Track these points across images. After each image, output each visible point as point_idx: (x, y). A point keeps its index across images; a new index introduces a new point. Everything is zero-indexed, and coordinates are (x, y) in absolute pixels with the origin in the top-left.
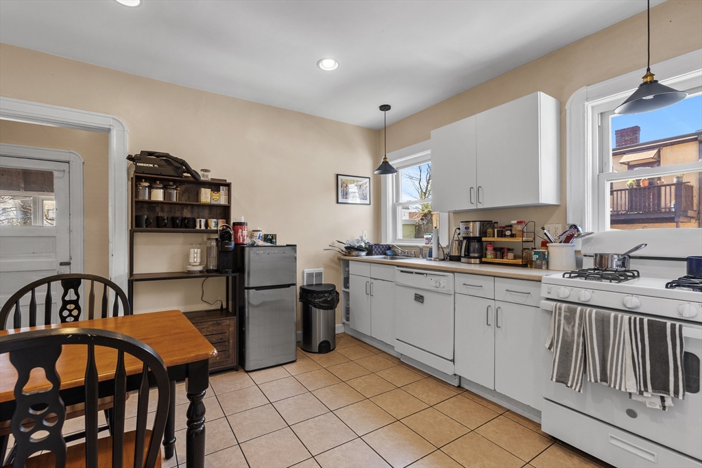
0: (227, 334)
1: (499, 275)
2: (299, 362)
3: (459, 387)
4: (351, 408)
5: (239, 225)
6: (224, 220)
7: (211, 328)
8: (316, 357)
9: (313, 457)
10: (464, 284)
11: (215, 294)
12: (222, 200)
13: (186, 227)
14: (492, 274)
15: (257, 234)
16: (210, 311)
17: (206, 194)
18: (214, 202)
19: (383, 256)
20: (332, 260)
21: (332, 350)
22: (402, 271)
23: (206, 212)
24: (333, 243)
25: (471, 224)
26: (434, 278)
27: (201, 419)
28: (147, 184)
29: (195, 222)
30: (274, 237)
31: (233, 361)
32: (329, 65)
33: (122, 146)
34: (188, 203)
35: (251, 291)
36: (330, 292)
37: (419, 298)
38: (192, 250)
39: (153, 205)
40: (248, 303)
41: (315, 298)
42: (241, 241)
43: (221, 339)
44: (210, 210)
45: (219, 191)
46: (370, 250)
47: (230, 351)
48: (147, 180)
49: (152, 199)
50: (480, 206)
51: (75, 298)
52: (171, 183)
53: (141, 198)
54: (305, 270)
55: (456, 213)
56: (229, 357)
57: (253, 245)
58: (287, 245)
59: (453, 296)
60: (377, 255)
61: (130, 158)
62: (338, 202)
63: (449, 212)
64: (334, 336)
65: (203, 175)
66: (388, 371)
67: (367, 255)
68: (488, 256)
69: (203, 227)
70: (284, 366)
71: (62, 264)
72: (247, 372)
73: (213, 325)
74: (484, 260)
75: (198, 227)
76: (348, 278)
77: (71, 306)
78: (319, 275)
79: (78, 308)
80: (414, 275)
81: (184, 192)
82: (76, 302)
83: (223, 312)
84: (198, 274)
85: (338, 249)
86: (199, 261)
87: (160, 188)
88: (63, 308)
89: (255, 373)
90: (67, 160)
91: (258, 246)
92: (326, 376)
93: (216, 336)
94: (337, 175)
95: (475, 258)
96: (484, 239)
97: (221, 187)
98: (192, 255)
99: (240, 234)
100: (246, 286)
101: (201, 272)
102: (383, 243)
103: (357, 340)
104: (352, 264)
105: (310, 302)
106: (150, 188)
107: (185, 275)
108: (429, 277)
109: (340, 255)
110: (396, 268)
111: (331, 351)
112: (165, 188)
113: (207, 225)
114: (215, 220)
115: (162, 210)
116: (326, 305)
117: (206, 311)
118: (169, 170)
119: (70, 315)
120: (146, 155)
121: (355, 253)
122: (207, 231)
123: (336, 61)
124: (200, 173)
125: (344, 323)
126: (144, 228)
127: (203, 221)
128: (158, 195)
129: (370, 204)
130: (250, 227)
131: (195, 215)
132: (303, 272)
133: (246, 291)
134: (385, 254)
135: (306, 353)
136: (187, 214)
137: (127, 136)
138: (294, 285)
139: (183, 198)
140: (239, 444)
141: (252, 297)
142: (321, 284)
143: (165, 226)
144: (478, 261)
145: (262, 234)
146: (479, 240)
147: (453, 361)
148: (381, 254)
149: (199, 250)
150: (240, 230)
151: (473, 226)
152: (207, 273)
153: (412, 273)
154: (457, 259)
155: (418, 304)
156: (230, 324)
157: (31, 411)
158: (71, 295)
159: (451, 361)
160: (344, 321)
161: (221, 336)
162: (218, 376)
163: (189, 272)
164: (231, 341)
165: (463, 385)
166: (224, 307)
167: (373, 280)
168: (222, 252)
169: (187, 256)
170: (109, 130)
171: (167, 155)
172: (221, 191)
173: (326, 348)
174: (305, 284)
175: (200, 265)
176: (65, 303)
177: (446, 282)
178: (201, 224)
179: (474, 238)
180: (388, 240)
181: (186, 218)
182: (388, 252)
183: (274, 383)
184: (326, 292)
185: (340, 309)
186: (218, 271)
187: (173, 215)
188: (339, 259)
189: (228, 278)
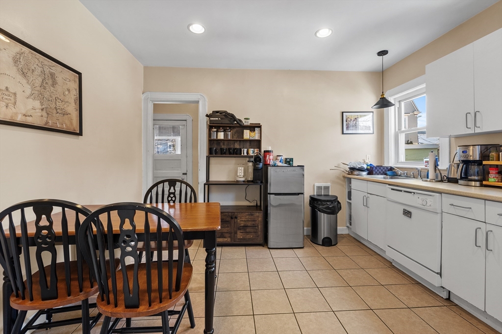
0: (257, 222)
1: (490, 198)
2: (305, 249)
3: (448, 299)
4: (333, 290)
5: (267, 152)
6: (258, 149)
7: (248, 217)
8: (320, 248)
9: (294, 313)
10: (452, 205)
11: (253, 196)
12: (257, 137)
13: (236, 154)
14: (483, 197)
15: (279, 158)
16: (249, 206)
17: (247, 133)
18: (251, 138)
19: (383, 176)
20: (338, 178)
21: (334, 245)
22: (392, 189)
23: (248, 144)
24: (339, 165)
25: (471, 147)
26: (421, 197)
27: (212, 264)
28: (215, 130)
29: (241, 151)
30: (292, 160)
31: (260, 240)
32: (324, 33)
33: (205, 109)
34: (238, 139)
35: (272, 196)
36: (331, 201)
37: (407, 214)
38: (239, 168)
39: (219, 141)
40: (270, 204)
41: (319, 205)
42: (268, 163)
43: (253, 224)
44: (250, 143)
45: (255, 131)
46: (371, 171)
47: (259, 233)
48: (215, 127)
49: (218, 138)
50: (478, 131)
51: (174, 191)
52: (228, 128)
53: (212, 138)
54: (316, 184)
55: (458, 137)
56: (258, 236)
57: (274, 166)
58: (298, 166)
59: (439, 215)
60: (378, 174)
61: (207, 116)
62: (343, 133)
63: (450, 137)
64: (336, 235)
65: (245, 122)
66: (376, 270)
67: (369, 174)
68: (490, 180)
69: (245, 154)
70: (294, 250)
71: (183, 174)
72: (269, 248)
73: (249, 215)
74: (484, 183)
75: (242, 154)
76: (351, 192)
77: (172, 196)
78: (327, 188)
79: (175, 196)
80: (403, 193)
81: (235, 133)
82: (174, 193)
83: (257, 207)
84: (242, 183)
85: (342, 170)
86: (242, 174)
87: (222, 132)
88: (169, 196)
89: (274, 250)
90: (185, 119)
91: (277, 166)
92: (323, 263)
93: (250, 222)
94: (343, 113)
95: (475, 181)
96: (484, 163)
97: (256, 128)
98: (239, 171)
99: (268, 158)
100: (269, 192)
101: (244, 181)
102: (386, 165)
103: (357, 242)
104: (353, 181)
105: (316, 207)
106: (217, 132)
107: (235, 183)
108: (416, 196)
109: (344, 174)
110: (388, 186)
111: (332, 246)
112: (225, 131)
113: (248, 153)
114: (253, 149)
115: (224, 144)
116: (329, 211)
117: (248, 206)
118: (226, 121)
119: (172, 200)
120: (215, 113)
121: (356, 172)
122: (248, 156)
123: (330, 29)
124: (244, 121)
125: (348, 227)
126: (214, 155)
127: (245, 150)
128: (221, 136)
129: (373, 133)
130: (275, 154)
131: (242, 147)
132: (314, 185)
133: (269, 195)
134: (386, 174)
135: (313, 244)
136: (237, 146)
137: (207, 104)
138: (302, 194)
139: (235, 137)
140: (251, 290)
141: (272, 199)
142: (329, 195)
143: (225, 153)
144: (478, 184)
145: (283, 158)
146: (479, 163)
147: (440, 274)
148: (382, 174)
149: (243, 168)
150: (268, 156)
151: (473, 150)
152: (247, 183)
153: (401, 191)
154: (454, 181)
155: (406, 218)
156: (259, 216)
157: (125, 237)
158: (172, 190)
159: (438, 273)
160: (348, 225)
161: (253, 223)
162: (251, 247)
163: (237, 181)
164: (259, 227)
165: (452, 299)
166: (259, 204)
167: (369, 195)
168: (255, 170)
169: (236, 172)
170: (198, 102)
171: (225, 112)
172: (256, 131)
173: (328, 242)
174: (315, 194)
175: (244, 177)
176: (170, 193)
177: (433, 201)
178: (245, 152)
179: (474, 162)
180: (391, 162)
181: (236, 149)
182: (388, 172)
183: (284, 259)
184: (328, 201)
185: (342, 215)
186: (253, 182)
187: (229, 147)
188: (344, 177)
189: (261, 186)
